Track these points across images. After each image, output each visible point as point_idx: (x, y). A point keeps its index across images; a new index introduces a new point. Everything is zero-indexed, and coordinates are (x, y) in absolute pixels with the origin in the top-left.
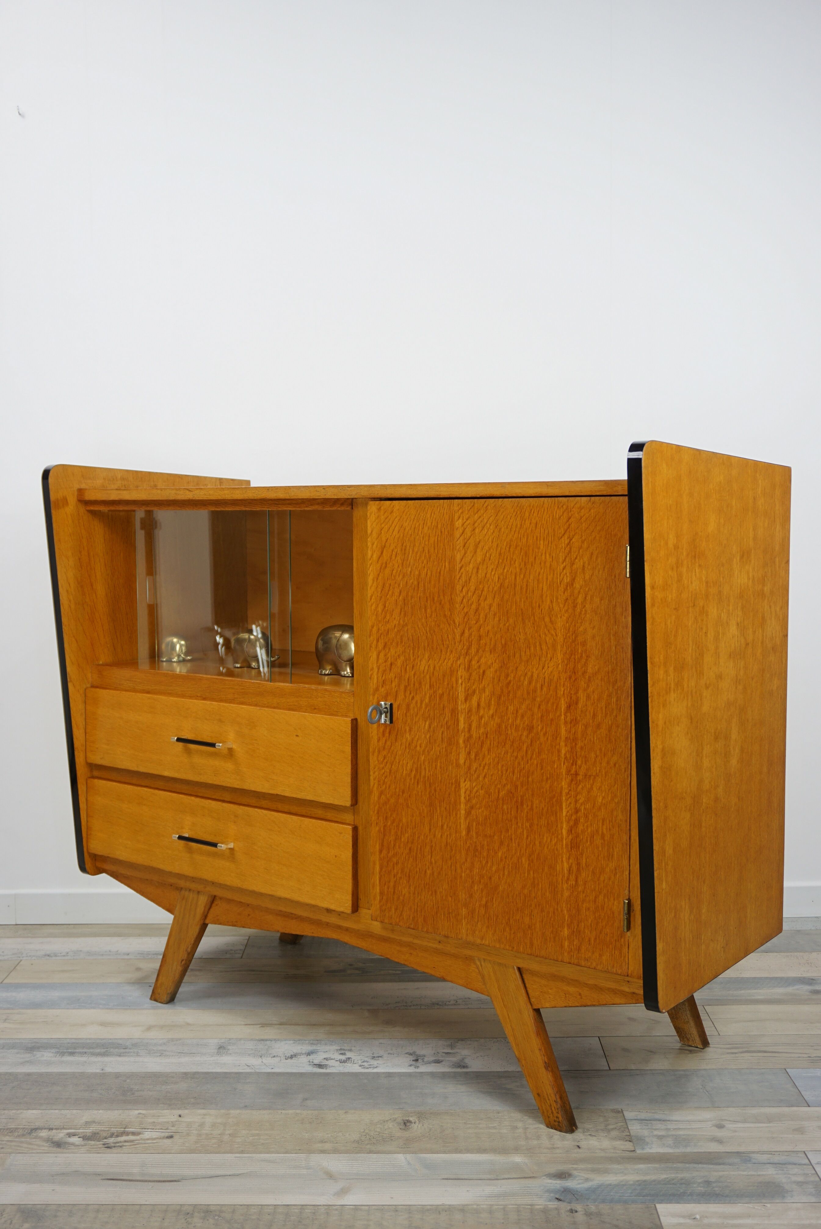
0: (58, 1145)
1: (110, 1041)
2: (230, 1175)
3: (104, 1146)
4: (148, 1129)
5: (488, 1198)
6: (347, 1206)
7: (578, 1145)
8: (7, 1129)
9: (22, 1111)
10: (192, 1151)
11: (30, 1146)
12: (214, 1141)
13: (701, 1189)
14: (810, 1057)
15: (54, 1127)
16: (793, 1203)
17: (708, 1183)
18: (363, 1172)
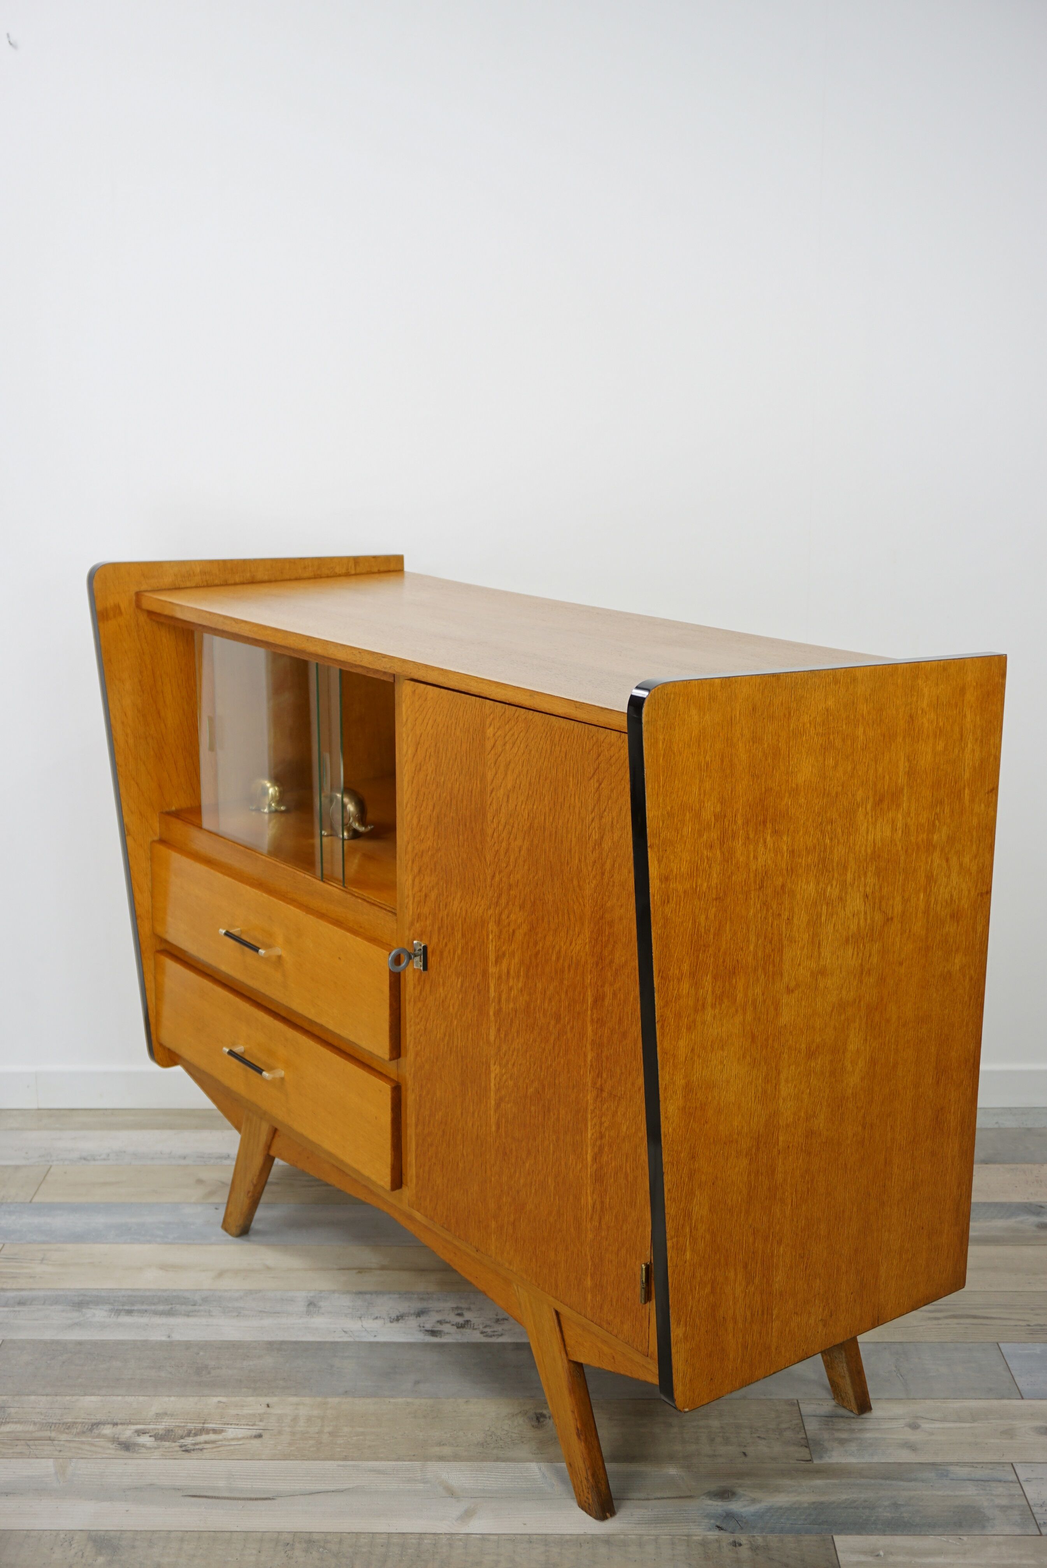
0: (127, 1446)
1: (174, 1294)
2: (333, 1491)
3: (182, 1449)
4: (231, 1424)
5: (637, 1526)
6: (473, 1536)
7: (744, 1451)
8: (63, 1424)
9: (77, 1397)
10: (286, 1457)
11: (93, 1448)
12: (311, 1442)
13: (887, 1515)
14: (1029, 1325)
15: (119, 1421)
16: (994, 1535)
17: (896, 1506)
18: (490, 1488)
